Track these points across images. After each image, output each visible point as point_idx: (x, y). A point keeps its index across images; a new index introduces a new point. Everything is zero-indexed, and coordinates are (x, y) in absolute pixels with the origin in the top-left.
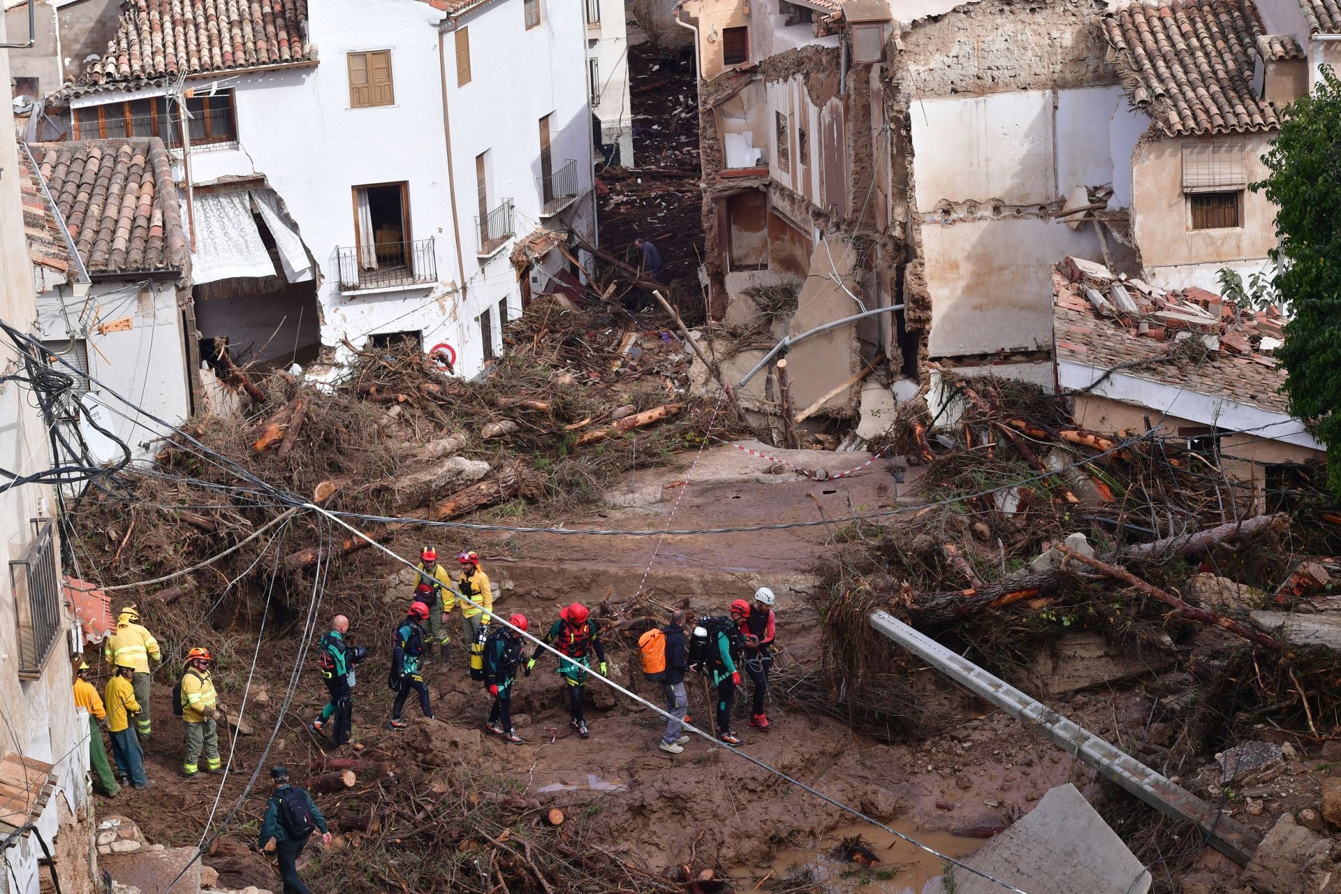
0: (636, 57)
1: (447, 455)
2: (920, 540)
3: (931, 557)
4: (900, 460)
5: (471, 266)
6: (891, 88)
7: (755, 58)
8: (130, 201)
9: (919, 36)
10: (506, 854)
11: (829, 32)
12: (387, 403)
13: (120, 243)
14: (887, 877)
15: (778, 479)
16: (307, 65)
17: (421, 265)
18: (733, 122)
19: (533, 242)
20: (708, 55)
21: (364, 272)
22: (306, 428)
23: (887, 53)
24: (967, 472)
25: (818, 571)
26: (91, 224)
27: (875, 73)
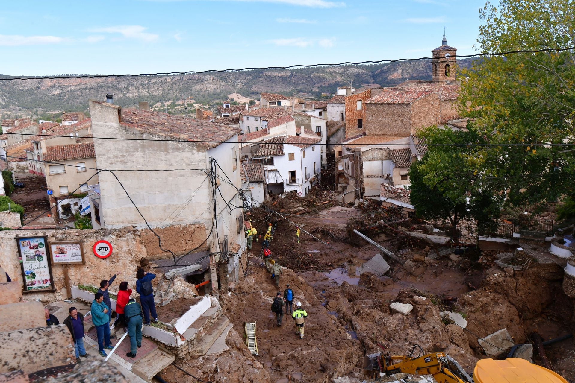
0: (327, 155)
1: (298, 207)
2: (361, 220)
3: (362, 222)
4: (359, 209)
5: (304, 182)
6: (360, 160)
7: (343, 155)
8: (258, 172)
9: (365, 153)
10: (303, 260)
11: (353, 152)
12: (291, 200)
13: (256, 177)
14: (354, 265)
15: (342, 211)
16: (283, 155)
17: (297, 182)
18: (339, 164)
19: (312, 179)
20: (337, 155)
21: (290, 182)
22: (280, 202)
23: (360, 155)
24: (368, 211)
25: (347, 224)
26: (252, 175)
27: (358, 158)
